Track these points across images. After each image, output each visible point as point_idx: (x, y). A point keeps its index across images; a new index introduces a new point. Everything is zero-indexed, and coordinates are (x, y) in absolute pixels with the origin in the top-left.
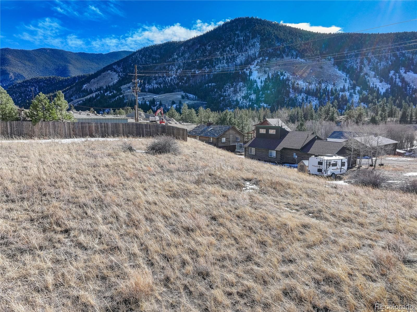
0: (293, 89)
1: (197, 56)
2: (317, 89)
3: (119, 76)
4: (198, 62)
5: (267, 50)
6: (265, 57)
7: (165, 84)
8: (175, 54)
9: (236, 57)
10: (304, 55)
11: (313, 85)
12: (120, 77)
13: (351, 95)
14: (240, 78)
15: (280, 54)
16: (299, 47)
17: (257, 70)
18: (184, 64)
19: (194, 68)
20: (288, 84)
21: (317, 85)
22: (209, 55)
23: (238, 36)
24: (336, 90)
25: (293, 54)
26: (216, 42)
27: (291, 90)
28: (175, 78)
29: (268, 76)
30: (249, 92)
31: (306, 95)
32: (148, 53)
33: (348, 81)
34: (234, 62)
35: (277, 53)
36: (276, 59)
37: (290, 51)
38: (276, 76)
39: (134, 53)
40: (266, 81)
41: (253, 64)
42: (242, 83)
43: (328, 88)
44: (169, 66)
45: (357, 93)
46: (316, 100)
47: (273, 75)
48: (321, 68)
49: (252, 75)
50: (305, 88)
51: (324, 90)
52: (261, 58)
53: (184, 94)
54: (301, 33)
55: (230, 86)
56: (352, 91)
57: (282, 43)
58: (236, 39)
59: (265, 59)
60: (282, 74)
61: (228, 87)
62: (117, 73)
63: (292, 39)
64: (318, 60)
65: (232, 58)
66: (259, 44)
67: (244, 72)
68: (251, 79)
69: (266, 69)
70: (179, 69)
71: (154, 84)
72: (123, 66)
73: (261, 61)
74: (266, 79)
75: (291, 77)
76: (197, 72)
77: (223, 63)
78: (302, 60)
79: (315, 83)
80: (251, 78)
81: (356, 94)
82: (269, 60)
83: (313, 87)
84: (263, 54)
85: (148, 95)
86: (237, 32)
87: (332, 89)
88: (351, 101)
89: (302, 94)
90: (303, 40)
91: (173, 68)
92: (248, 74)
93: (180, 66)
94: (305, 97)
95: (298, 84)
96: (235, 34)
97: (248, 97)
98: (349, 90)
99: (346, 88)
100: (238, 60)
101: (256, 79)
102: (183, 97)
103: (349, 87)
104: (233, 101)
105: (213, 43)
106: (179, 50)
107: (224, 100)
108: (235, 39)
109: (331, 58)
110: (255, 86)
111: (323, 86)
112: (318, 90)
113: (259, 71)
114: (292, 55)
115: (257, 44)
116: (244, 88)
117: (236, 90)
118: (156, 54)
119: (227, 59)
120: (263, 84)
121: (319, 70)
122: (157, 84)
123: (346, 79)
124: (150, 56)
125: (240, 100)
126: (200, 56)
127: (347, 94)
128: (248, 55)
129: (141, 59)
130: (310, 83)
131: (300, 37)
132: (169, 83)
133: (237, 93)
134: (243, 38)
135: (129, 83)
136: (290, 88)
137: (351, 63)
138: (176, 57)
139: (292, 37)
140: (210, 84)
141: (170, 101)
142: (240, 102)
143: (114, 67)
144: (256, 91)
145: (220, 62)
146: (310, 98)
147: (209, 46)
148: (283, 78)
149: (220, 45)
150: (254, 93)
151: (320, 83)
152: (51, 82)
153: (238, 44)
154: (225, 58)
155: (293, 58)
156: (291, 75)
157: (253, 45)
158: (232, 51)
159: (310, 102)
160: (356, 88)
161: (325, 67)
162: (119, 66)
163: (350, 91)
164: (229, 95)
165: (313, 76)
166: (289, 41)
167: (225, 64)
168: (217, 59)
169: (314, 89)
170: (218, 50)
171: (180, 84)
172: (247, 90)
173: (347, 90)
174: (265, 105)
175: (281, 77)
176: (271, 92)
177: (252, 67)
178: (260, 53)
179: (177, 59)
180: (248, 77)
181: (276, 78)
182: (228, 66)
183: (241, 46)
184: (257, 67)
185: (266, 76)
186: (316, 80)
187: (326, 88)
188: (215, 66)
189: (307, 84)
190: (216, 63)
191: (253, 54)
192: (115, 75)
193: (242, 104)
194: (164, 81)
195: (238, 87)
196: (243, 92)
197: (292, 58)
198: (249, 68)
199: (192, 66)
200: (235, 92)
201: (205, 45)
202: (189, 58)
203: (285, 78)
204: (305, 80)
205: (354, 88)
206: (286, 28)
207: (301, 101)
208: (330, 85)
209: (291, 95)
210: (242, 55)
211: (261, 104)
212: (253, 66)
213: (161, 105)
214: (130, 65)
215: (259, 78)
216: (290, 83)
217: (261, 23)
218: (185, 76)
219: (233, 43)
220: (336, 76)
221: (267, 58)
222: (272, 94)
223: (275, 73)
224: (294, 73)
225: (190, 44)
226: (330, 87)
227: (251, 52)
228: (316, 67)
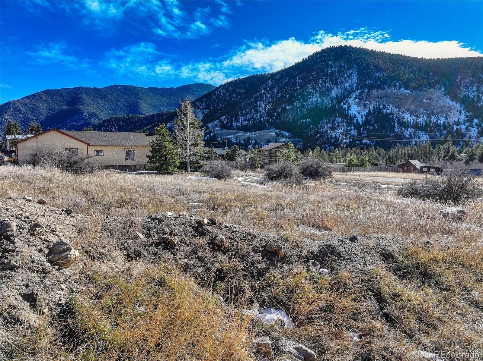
0: (398, 123)
1: (286, 90)
2: (426, 123)
3: (203, 113)
4: (288, 96)
5: (366, 82)
6: (364, 89)
7: (254, 121)
8: (262, 88)
9: (331, 90)
10: (408, 85)
11: (421, 119)
12: (204, 115)
13: (467, 129)
14: (337, 113)
15: (381, 85)
16: (402, 77)
17: (356, 103)
18: (273, 99)
19: (284, 103)
20: (393, 118)
21: (426, 118)
22: (300, 89)
23: (332, 67)
24: (449, 123)
25: (395, 84)
26: (307, 75)
27: (396, 125)
28: (264, 114)
29: (370, 110)
30: (349, 127)
31: (414, 130)
32: (232, 88)
33: (463, 113)
34: (329, 95)
35: (378, 85)
36: (377, 91)
37: (392, 82)
38: (378, 110)
39: (217, 89)
40: (367, 116)
41: (351, 98)
42: (340, 119)
43: (439, 121)
44: (257, 101)
45: (475, 127)
46: (425, 135)
47: (374, 109)
48: (430, 99)
49: (350, 109)
50: (412, 122)
51: (434, 123)
52: (359, 91)
53: (278, 131)
54: (404, 60)
55: (327, 122)
56: (469, 124)
57: (383, 73)
58: (330, 71)
59: (364, 92)
60: (385, 108)
61: (324, 122)
62: (201, 110)
63: (393, 68)
64: (426, 90)
65: (326, 91)
66: (356, 75)
67: (342, 107)
68: (351, 114)
69: (366, 102)
70: (268, 104)
71: (242, 121)
72: (206, 102)
73: (360, 94)
74: (367, 113)
75: (395, 110)
76: (288, 108)
77: (316, 97)
78: (407, 91)
79: (424, 117)
80: (350, 112)
81: (473, 127)
82: (369, 92)
83: (421, 120)
84: (362, 86)
85: (239, 133)
86: (330, 63)
87: (444, 122)
88: (468, 136)
89: (410, 129)
90: (406, 69)
91: (261, 104)
92: (346, 108)
93: (268, 101)
94: (412, 132)
95: (403, 118)
96: (328, 65)
97: (348, 134)
98: (464, 123)
99: (462, 120)
100: (333, 93)
101: (355, 113)
102: (277, 135)
103: (464, 120)
104: (332, 138)
105: (303, 76)
106: (266, 85)
107: (321, 137)
108: (328, 70)
109: (440, 88)
110: (355, 121)
111: (433, 119)
112: (428, 124)
113: (358, 104)
114: (395, 86)
115: (353, 75)
116: (343, 124)
117: (334, 126)
118: (240, 89)
119: (320, 92)
120: (364, 119)
121: (427, 101)
122: (245, 121)
123: (461, 111)
124: (234, 91)
125: (340, 136)
126: (290, 90)
127: (463, 127)
128: (345, 88)
129: (225, 94)
130: (418, 117)
131: (402, 64)
132: (258, 120)
133: (335, 129)
134: (338, 69)
135: (216, 121)
136: (395, 123)
137: (466, 91)
138: (264, 91)
139: (393, 65)
140: (305, 120)
141: (265, 139)
142: (340, 139)
143: (197, 104)
144: (357, 127)
145: (313, 96)
146: (419, 133)
147: (299, 79)
148: (386, 111)
149: (311, 78)
150: (355, 129)
151: (429, 116)
152: (130, 121)
153: (332, 75)
154: (318, 91)
155: (396, 89)
156: (395, 108)
157: (349, 77)
158: (325, 83)
159: (419, 138)
160: (473, 120)
161: (435, 97)
162: (202, 102)
163: (466, 124)
164: (327, 132)
165: (420, 109)
166: (390, 71)
167: (318, 98)
168: (309, 92)
169: (423, 123)
170: (309, 82)
171: (271, 120)
172: (346, 126)
173: (462, 123)
174: (368, 142)
175: (384, 111)
176: (374, 127)
177: (350, 100)
178: (357, 86)
179: (265, 94)
180: (346, 112)
181: (378, 112)
182: (323, 100)
183: (336, 77)
184: (355, 100)
185: (367, 111)
186: (424, 112)
187: (437, 121)
188: (307, 100)
189: (415, 117)
190: (307, 97)
191: (350, 86)
192: (199, 112)
193: (342, 140)
194: (253, 118)
195: (336, 123)
196: (342, 128)
197: (394, 89)
198: (347, 102)
199: (282, 101)
200: (333, 128)
201: (294, 78)
202: (278, 93)
203: (388, 111)
204: (412, 113)
205: (470, 120)
206: (385, 56)
207: (408, 136)
208: (441, 118)
209: (397, 131)
210: (337, 88)
211: (363, 141)
212: (352, 99)
213: (256, 143)
214: (214, 102)
215: (359, 113)
216: (394, 118)
217: (356, 52)
218: (275, 112)
219: (326, 75)
220: (448, 107)
221: (366, 91)
222: (375, 129)
223: (376, 107)
224: (399, 106)
225: (278, 77)
226: (442, 120)
227: (347, 84)
228: (423, 98)
